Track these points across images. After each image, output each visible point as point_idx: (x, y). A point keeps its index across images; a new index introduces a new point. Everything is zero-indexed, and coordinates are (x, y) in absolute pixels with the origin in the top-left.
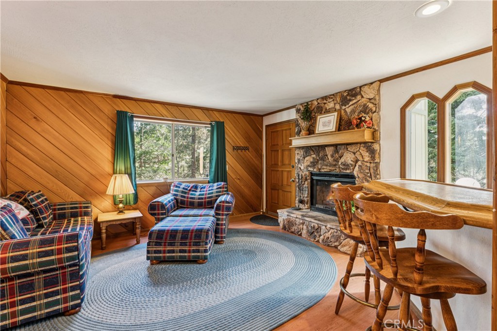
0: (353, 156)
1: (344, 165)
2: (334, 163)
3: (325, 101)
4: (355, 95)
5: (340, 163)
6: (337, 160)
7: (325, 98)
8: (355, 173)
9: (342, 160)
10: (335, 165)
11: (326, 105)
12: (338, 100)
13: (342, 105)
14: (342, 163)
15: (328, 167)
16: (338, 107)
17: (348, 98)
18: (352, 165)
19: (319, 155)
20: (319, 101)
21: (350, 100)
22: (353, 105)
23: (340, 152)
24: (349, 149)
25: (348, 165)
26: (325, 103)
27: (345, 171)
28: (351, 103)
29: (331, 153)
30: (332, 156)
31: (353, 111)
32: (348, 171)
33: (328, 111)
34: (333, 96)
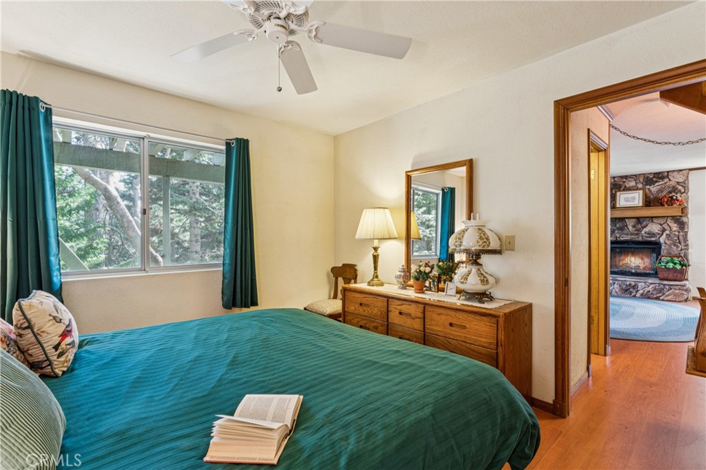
0: (660, 226)
1: (648, 234)
2: (636, 232)
3: (625, 180)
4: (662, 178)
5: (643, 232)
6: (639, 230)
7: (626, 177)
8: (662, 240)
9: (646, 230)
10: (637, 234)
11: (626, 183)
12: (642, 180)
13: (646, 185)
14: (646, 233)
15: (629, 236)
16: (640, 186)
17: (655, 179)
18: (659, 234)
19: (616, 225)
20: (616, 179)
21: (656, 182)
22: (659, 185)
23: (645, 223)
24: (655, 221)
25: (654, 234)
26: (624, 182)
27: (649, 239)
28: (657, 184)
29: (633, 224)
30: (634, 226)
31: (661, 191)
32: (653, 239)
33: (629, 189)
34: (635, 177)
